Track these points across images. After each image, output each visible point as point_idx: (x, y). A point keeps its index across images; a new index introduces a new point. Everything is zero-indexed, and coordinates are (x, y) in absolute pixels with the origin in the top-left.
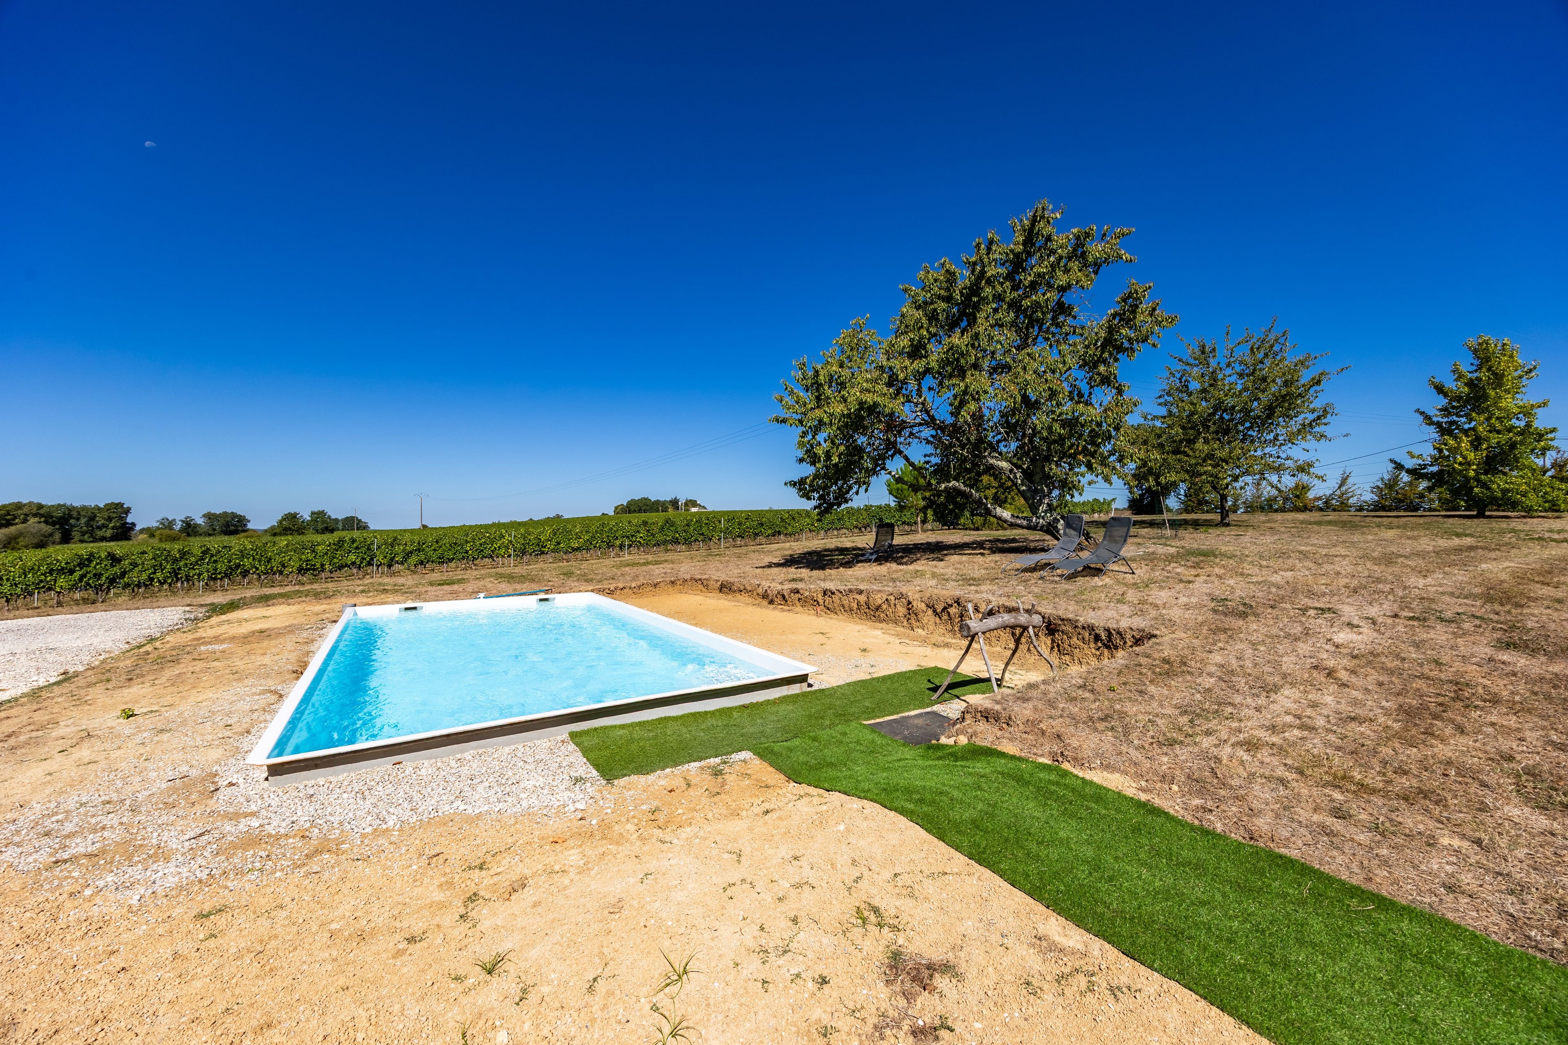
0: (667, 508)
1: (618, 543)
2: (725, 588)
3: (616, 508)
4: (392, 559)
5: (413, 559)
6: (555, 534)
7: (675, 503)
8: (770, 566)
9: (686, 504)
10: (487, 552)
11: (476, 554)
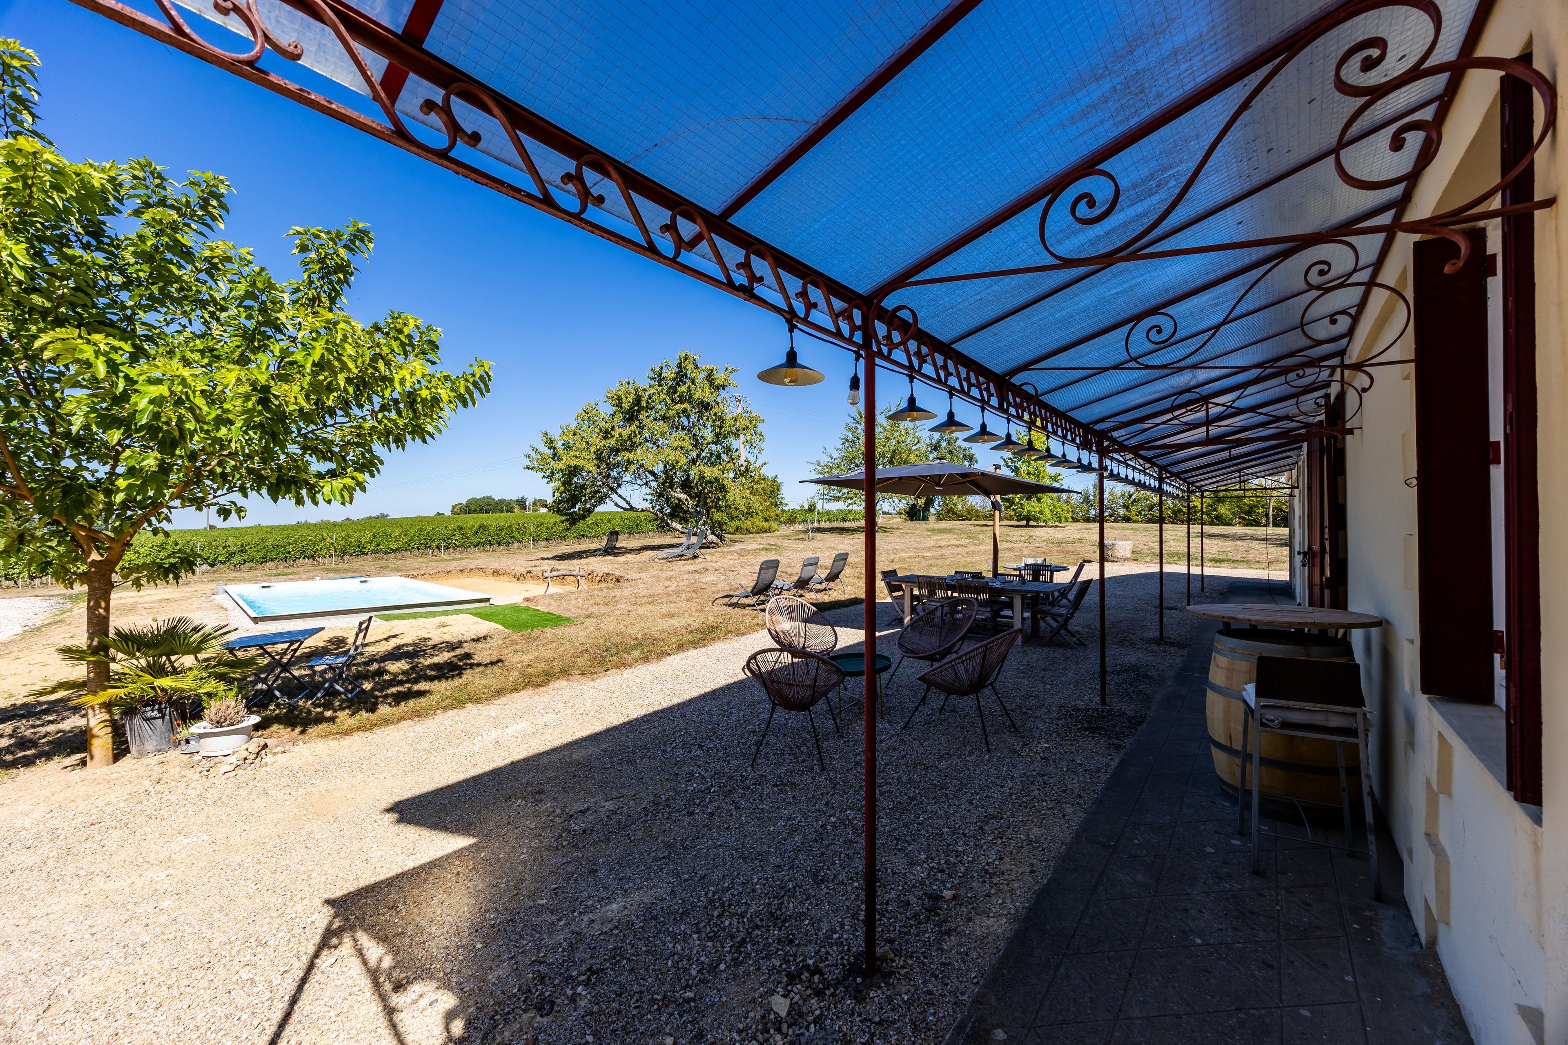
0: (513, 508)
1: (435, 544)
2: (496, 573)
3: (454, 507)
4: (216, 559)
5: (236, 560)
6: (375, 537)
7: (522, 503)
8: (543, 559)
9: (535, 504)
10: (309, 553)
11: (298, 555)
